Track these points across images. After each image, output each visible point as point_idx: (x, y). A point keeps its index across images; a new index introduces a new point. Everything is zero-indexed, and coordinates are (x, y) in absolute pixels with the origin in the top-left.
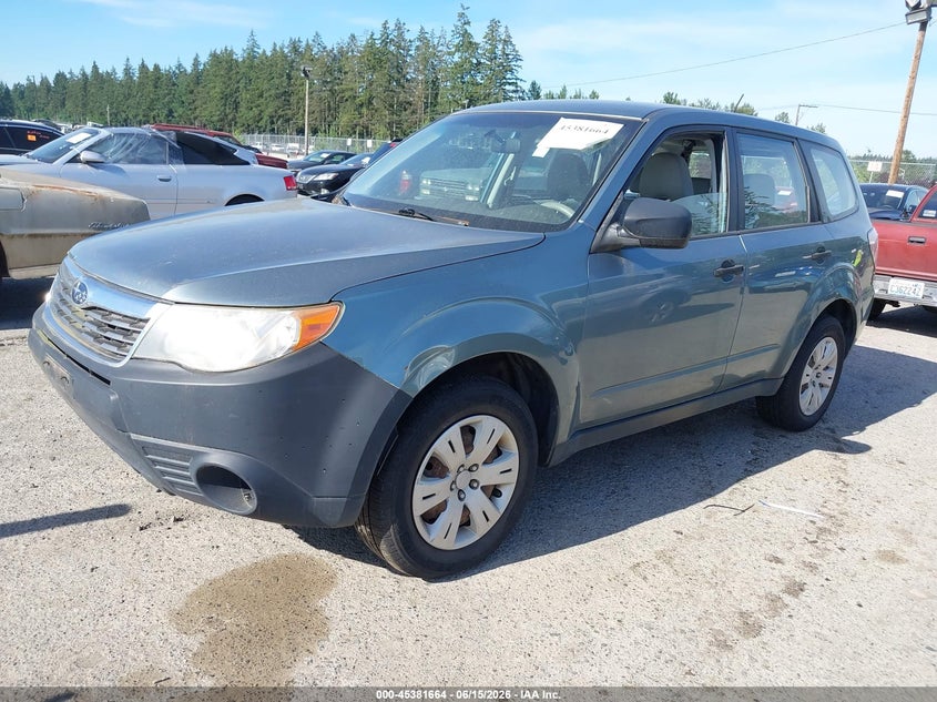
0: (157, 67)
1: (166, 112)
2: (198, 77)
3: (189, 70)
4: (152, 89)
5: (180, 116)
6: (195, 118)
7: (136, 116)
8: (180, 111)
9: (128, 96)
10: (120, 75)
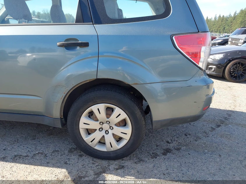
0: (223, 16)
1: (223, 28)
2: (235, 18)
3: (232, 16)
4: (221, 22)
5: (227, 29)
6: (231, 29)
7: (215, 30)
8: (227, 28)
9: (214, 25)
10: (213, 19)
